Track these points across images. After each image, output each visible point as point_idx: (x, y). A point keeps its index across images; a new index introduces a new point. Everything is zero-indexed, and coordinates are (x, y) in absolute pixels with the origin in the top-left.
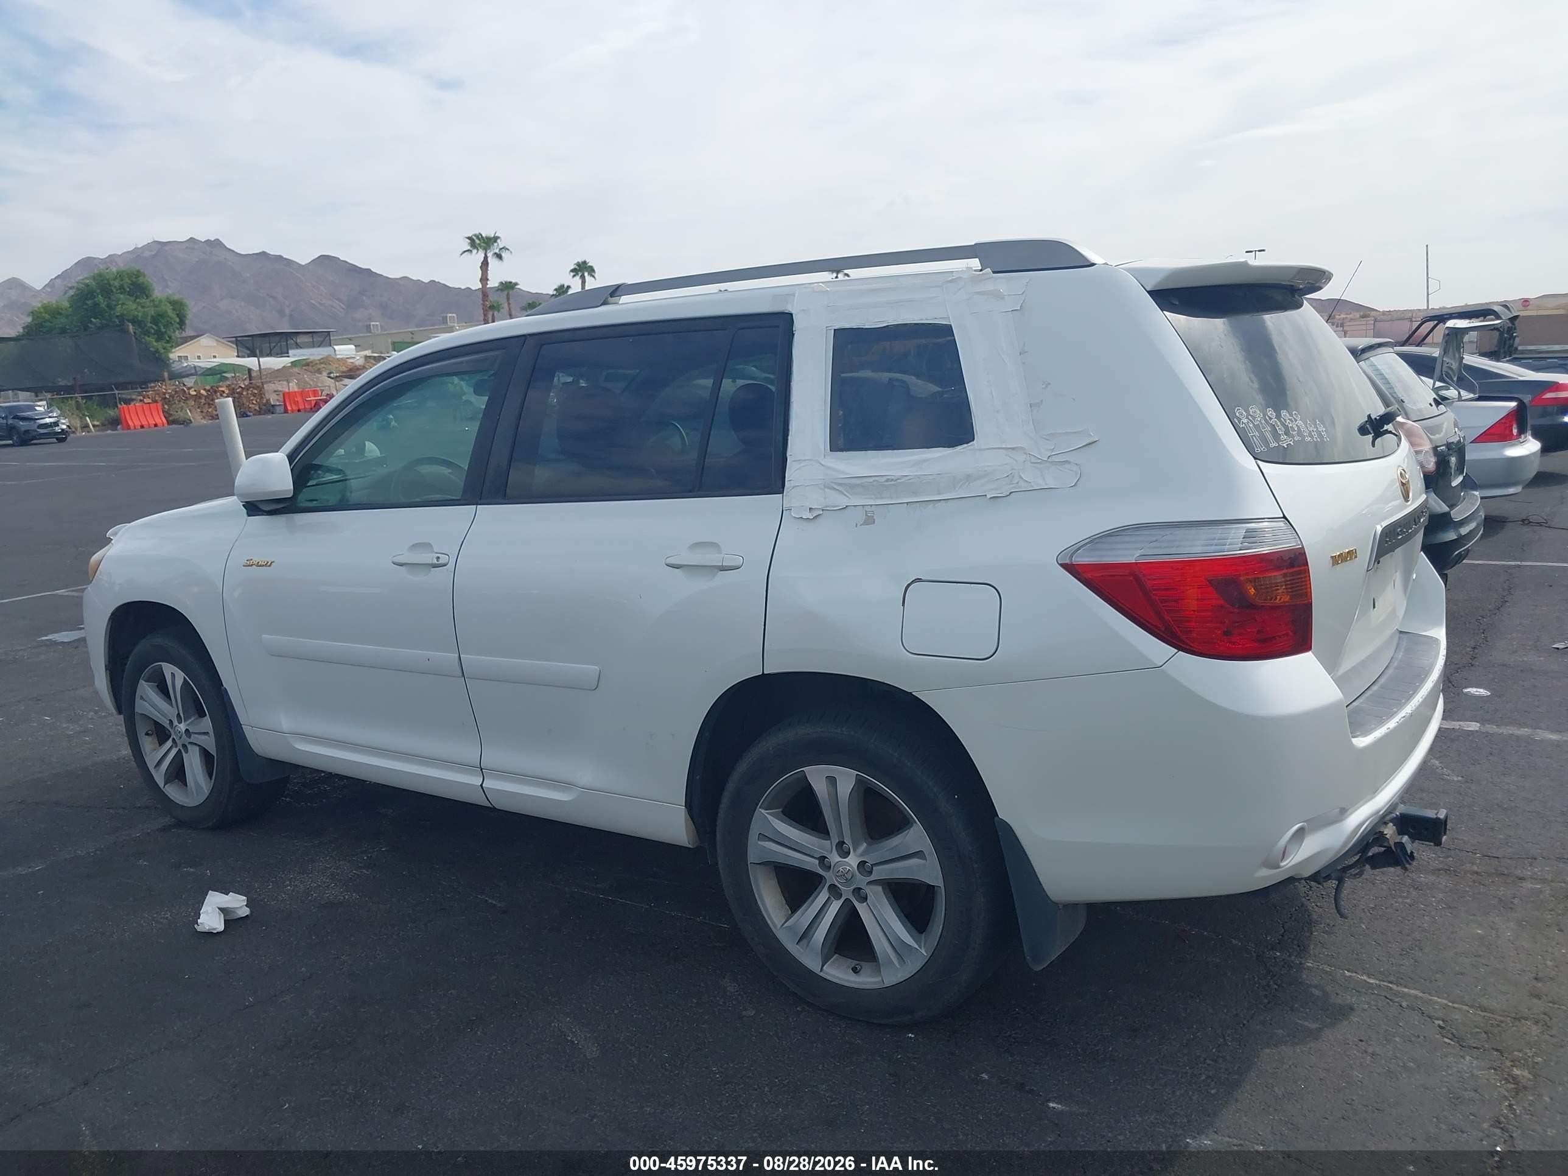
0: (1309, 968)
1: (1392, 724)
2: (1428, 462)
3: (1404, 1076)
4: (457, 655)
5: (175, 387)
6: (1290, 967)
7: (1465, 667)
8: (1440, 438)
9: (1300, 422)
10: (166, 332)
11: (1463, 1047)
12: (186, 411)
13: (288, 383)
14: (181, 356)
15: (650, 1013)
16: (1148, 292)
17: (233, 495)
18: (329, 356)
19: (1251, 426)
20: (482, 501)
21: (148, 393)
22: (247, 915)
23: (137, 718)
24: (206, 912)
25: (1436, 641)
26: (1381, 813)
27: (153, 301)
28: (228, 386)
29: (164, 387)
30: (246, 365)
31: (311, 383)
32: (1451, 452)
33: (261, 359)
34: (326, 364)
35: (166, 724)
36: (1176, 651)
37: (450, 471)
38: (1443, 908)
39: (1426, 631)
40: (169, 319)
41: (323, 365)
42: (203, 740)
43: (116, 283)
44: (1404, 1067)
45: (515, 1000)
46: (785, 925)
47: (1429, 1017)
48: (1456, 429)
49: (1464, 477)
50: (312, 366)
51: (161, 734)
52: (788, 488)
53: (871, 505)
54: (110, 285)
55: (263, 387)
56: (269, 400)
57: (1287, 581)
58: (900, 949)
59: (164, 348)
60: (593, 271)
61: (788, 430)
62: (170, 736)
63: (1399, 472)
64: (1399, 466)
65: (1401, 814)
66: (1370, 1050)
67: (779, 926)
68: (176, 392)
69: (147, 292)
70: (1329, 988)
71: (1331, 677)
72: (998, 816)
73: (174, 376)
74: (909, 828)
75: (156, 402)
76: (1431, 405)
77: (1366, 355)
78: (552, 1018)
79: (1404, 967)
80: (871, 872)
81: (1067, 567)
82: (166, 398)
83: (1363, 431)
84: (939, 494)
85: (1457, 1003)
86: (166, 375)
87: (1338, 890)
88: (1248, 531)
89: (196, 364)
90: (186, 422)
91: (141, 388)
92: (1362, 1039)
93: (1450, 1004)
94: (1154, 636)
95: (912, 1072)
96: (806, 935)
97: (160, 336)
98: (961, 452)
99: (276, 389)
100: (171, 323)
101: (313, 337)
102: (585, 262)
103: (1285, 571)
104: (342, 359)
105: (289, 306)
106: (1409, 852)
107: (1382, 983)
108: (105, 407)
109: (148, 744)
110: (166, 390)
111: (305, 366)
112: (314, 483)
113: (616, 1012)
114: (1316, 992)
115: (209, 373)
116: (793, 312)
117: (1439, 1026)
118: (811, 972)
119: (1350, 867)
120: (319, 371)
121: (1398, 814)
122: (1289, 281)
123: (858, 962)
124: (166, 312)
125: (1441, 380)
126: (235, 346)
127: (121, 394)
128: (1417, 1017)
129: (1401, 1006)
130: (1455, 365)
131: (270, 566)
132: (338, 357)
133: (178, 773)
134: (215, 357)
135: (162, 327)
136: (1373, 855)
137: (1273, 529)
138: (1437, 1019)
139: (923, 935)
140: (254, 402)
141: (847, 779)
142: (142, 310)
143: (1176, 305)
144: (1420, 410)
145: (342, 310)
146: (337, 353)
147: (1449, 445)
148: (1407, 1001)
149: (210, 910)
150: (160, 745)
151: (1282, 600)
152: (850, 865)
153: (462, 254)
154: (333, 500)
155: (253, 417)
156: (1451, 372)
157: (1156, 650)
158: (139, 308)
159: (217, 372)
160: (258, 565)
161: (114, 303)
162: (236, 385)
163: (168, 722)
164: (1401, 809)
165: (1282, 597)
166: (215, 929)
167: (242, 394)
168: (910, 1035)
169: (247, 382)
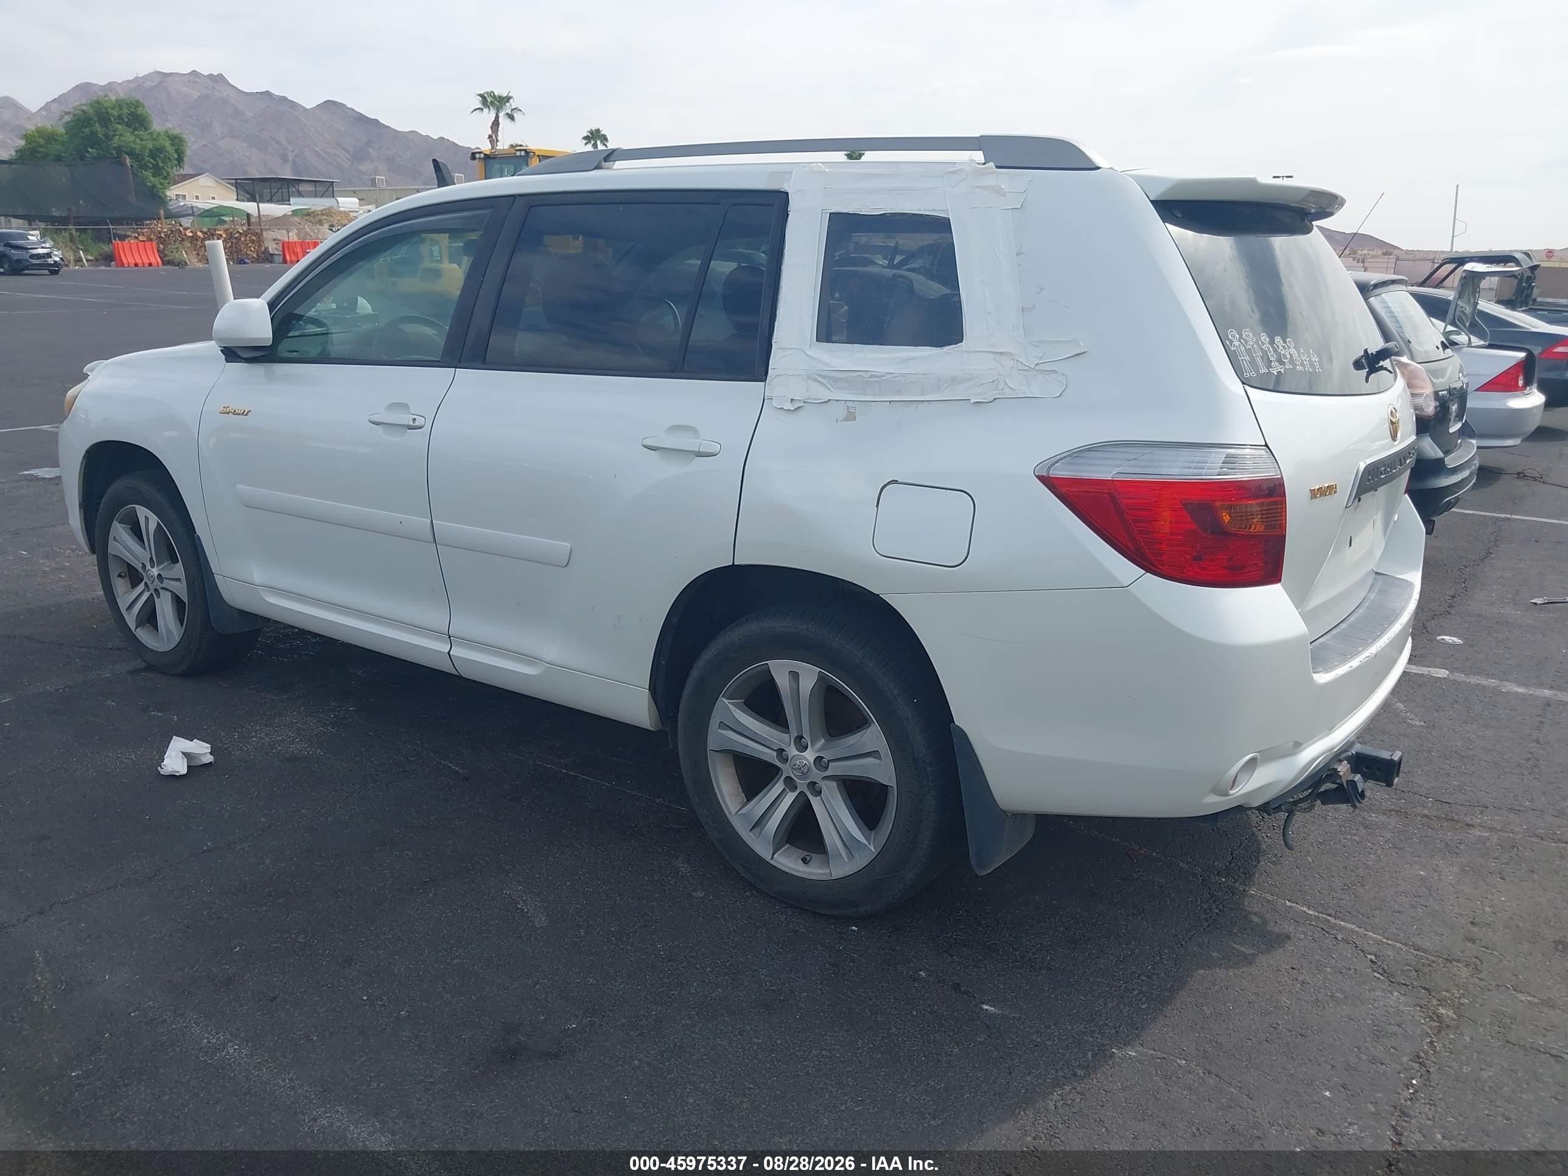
0: (1251, 896)
1: (1355, 663)
2: (1428, 406)
3: (1331, 1005)
4: (429, 521)
5: (170, 226)
6: (1233, 893)
7: (1441, 614)
8: (1443, 382)
9: (1293, 351)
10: (163, 168)
11: (1392, 983)
12: (181, 252)
13: (288, 233)
14: (179, 195)
15: (602, 888)
16: (1151, 201)
17: (212, 340)
18: (331, 207)
19: (1243, 349)
20: (461, 365)
21: (143, 231)
22: (211, 762)
23: (110, 560)
24: (170, 756)
25: (1410, 585)
26: (1335, 750)
27: (151, 133)
28: (226, 230)
29: (159, 225)
30: (245, 210)
31: (312, 234)
32: (1452, 398)
33: (260, 205)
34: (327, 216)
35: (139, 567)
36: (1144, 572)
37: (435, 332)
38: (1390, 847)
39: (1401, 574)
40: (167, 154)
41: (324, 217)
42: (175, 586)
43: (115, 112)
44: (1332, 996)
45: (469, 865)
46: (739, 813)
47: (1363, 951)
48: (1461, 375)
49: (1463, 424)
50: (314, 217)
51: (134, 577)
52: (770, 377)
53: (854, 401)
54: (108, 113)
55: (262, 235)
56: (268, 248)
57: (1264, 510)
58: (849, 844)
59: (161, 184)
60: (606, 140)
61: (775, 316)
62: (143, 580)
63: (1389, 412)
64: (1390, 405)
65: (1356, 753)
66: (1301, 978)
67: (734, 813)
68: (172, 231)
69: (146, 125)
70: (1268, 916)
71: (1299, 613)
72: (954, 722)
73: (170, 216)
74: (868, 727)
75: (151, 240)
76: (1438, 348)
77: (1378, 291)
78: (505, 885)
79: (1345, 902)
80: (827, 768)
81: (1044, 480)
82: (161, 237)
83: (1358, 365)
84: (923, 394)
85: (1392, 940)
86: (162, 212)
87: (1287, 821)
88: (1228, 456)
89: (194, 204)
90: (182, 264)
91: (137, 225)
92: (1295, 967)
93: (1385, 940)
94: (1125, 557)
95: (851, 964)
96: (760, 823)
97: (157, 171)
98: (947, 353)
99: (275, 238)
100: (169, 158)
101: (315, 185)
102: (598, 131)
103: (1262, 500)
104: (344, 211)
105: (293, 151)
106: (1360, 790)
107: (1320, 915)
108: (100, 242)
109: (120, 586)
110: (162, 229)
111: (306, 216)
112: (297, 334)
113: (568, 883)
114: (1256, 919)
115: (206, 214)
116: (789, 192)
117: (1371, 961)
118: (761, 859)
119: (1301, 800)
120: (320, 223)
121: (1354, 752)
122: (1298, 203)
123: (808, 853)
124: (164, 147)
125: (1453, 324)
126: (234, 189)
127: (115, 229)
128: (1350, 951)
129: (1336, 938)
130: (1468, 310)
131: (246, 415)
132: (341, 209)
133: (149, 617)
134: (213, 198)
135: (160, 161)
136: (1325, 791)
137: (1254, 457)
138: (1370, 954)
139: (873, 832)
140: (253, 249)
141: (809, 675)
142: (140, 143)
143: (1177, 217)
144: (1426, 352)
145: (348, 161)
146: (340, 205)
147: (1450, 391)
148: (1342, 934)
149: (173, 754)
150: (132, 588)
151: (1256, 529)
152: (806, 759)
153: (473, 112)
154: (314, 352)
155: (250, 265)
156: (1464, 317)
157: (1124, 569)
158: (138, 140)
159: (215, 214)
160: (234, 413)
161: (112, 133)
162: (235, 229)
163: (141, 565)
164: (1358, 748)
165: (1257, 527)
166: (178, 772)
167: (240, 239)
168: (854, 928)
169: (245, 228)
